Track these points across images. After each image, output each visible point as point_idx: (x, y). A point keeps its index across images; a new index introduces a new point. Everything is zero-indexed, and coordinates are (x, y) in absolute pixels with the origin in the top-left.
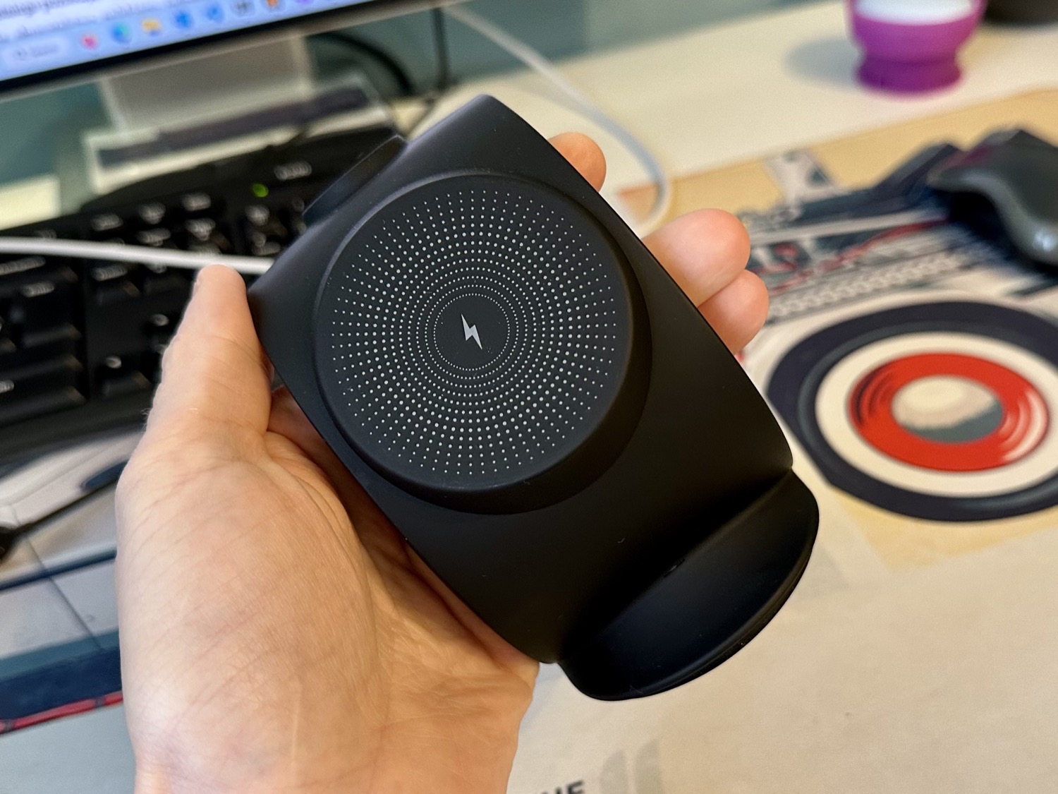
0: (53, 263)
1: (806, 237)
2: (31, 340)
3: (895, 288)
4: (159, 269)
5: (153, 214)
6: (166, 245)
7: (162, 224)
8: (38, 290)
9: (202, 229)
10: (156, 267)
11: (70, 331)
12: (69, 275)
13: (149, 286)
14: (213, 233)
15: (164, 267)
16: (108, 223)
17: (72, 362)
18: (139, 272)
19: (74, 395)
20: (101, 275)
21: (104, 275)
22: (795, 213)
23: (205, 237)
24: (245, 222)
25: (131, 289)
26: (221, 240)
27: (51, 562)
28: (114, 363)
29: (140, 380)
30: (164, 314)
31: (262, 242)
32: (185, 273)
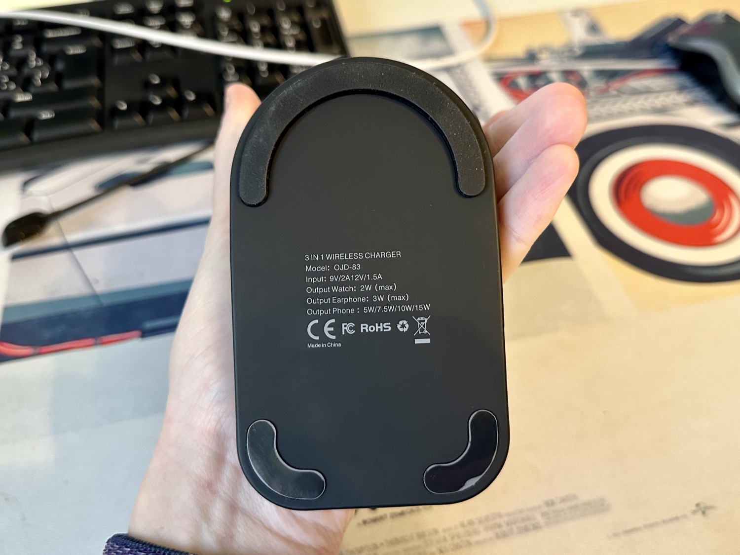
0: (86, 32)
1: (586, 68)
2: (68, 85)
3: (644, 111)
4: (156, 45)
5: (155, 6)
6: (162, 28)
7: (161, 14)
8: (75, 50)
9: (187, 20)
10: (154, 43)
11: (94, 81)
12: (96, 42)
13: (149, 55)
14: (194, 24)
15: (159, 44)
16: (125, 9)
17: (94, 102)
18: (143, 45)
19: (94, 125)
20: (117, 44)
21: (120, 45)
22: (579, 52)
23: (188, 26)
24: (215, 18)
25: (136, 56)
26: (199, 29)
27: (73, 237)
28: (123, 106)
29: (138, 119)
30: (158, 75)
31: (225, 33)
32: (173, 49)
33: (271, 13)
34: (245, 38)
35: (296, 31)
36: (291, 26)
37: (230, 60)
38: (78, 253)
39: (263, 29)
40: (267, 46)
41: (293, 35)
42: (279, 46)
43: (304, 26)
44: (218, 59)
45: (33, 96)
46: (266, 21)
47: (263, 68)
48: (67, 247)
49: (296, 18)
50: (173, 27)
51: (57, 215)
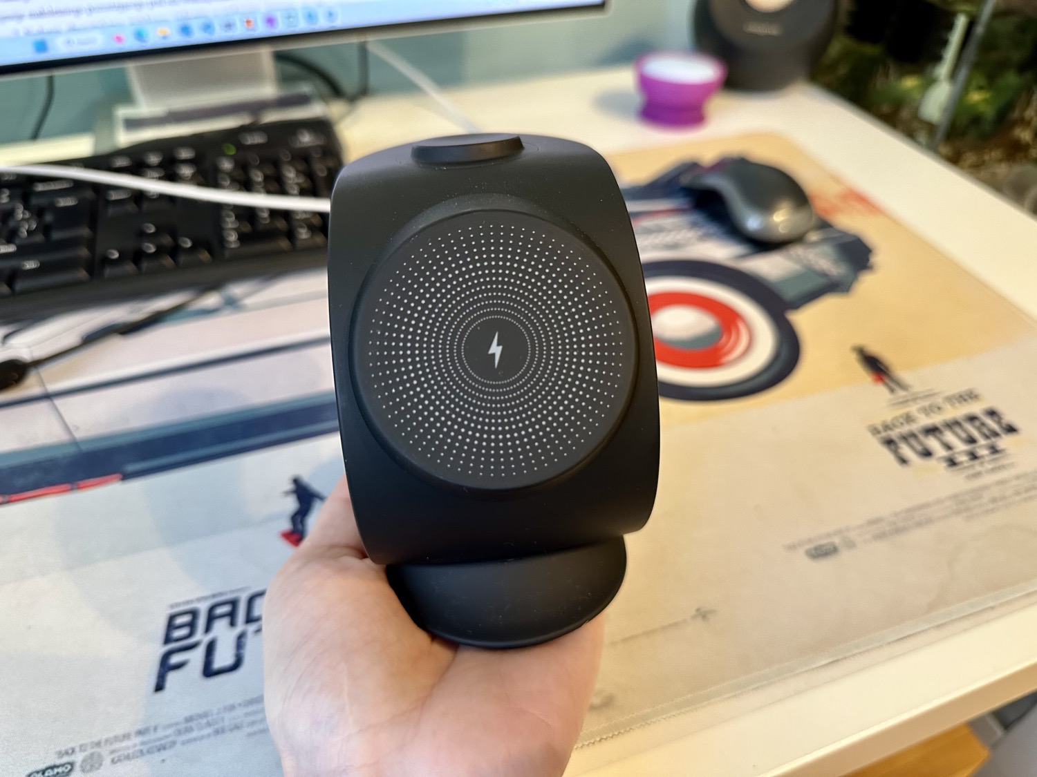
0: (78, 185)
2: (57, 235)
4: (154, 196)
5: (154, 159)
6: (161, 179)
7: (160, 166)
8: (66, 202)
9: (187, 171)
10: (151, 194)
11: (85, 232)
12: (89, 194)
13: (145, 206)
14: (195, 174)
16: (121, 162)
17: (84, 252)
18: (139, 196)
19: (82, 274)
20: (112, 196)
21: (114, 197)
23: (188, 177)
24: (217, 170)
26: (201, 179)
27: (53, 387)
28: (114, 254)
29: (130, 267)
30: (152, 224)
31: (228, 183)
32: (171, 199)
33: (276, 164)
34: (246, 185)
35: (301, 180)
36: (297, 175)
37: (231, 208)
38: (59, 402)
39: (266, 178)
40: (269, 192)
41: (298, 184)
42: (282, 191)
43: (309, 175)
44: (218, 207)
45: (18, 247)
46: (270, 171)
47: (266, 215)
48: (48, 397)
49: (301, 167)
50: (172, 177)
51: (38, 363)
